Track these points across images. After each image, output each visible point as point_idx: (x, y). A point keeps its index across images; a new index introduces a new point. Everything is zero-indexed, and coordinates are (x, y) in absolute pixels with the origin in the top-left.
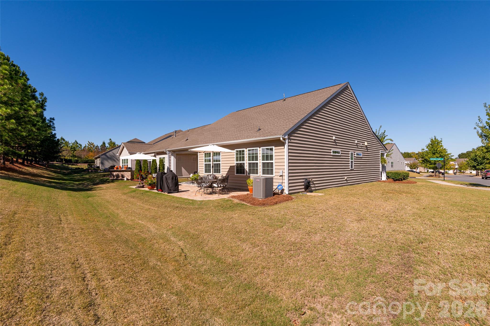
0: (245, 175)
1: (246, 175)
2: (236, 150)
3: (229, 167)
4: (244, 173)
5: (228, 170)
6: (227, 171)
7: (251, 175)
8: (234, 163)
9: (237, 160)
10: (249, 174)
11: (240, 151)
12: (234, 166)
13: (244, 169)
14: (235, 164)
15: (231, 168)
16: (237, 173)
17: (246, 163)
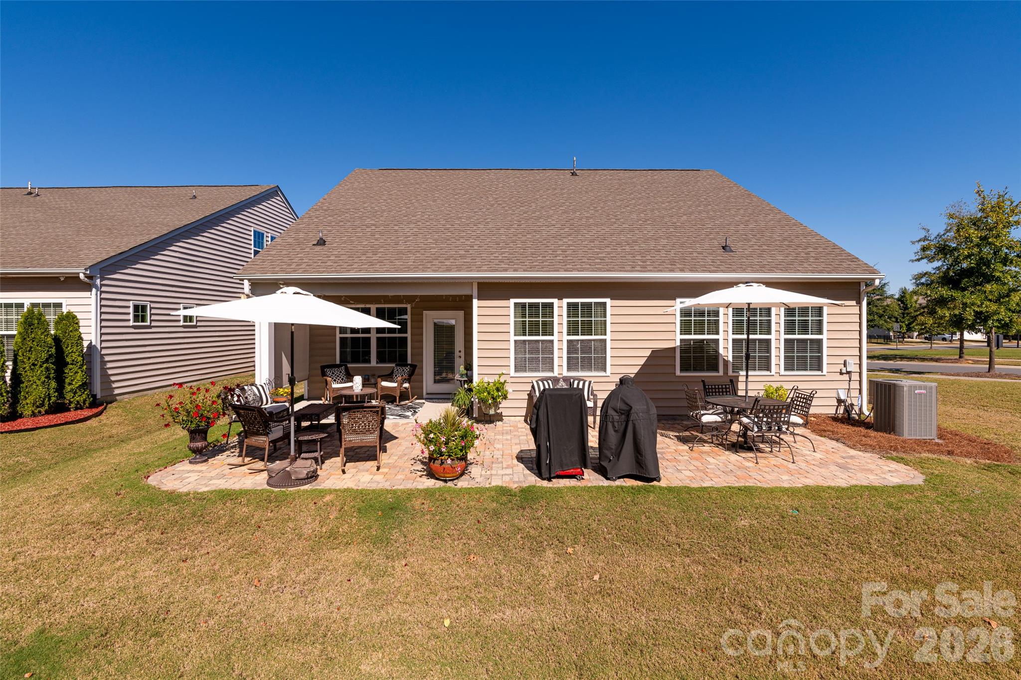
0: (721, 373)
3: (648, 353)
4: (716, 369)
5: (642, 361)
6: (642, 363)
10: (736, 368)
12: (674, 348)
13: (716, 356)
14: (678, 343)
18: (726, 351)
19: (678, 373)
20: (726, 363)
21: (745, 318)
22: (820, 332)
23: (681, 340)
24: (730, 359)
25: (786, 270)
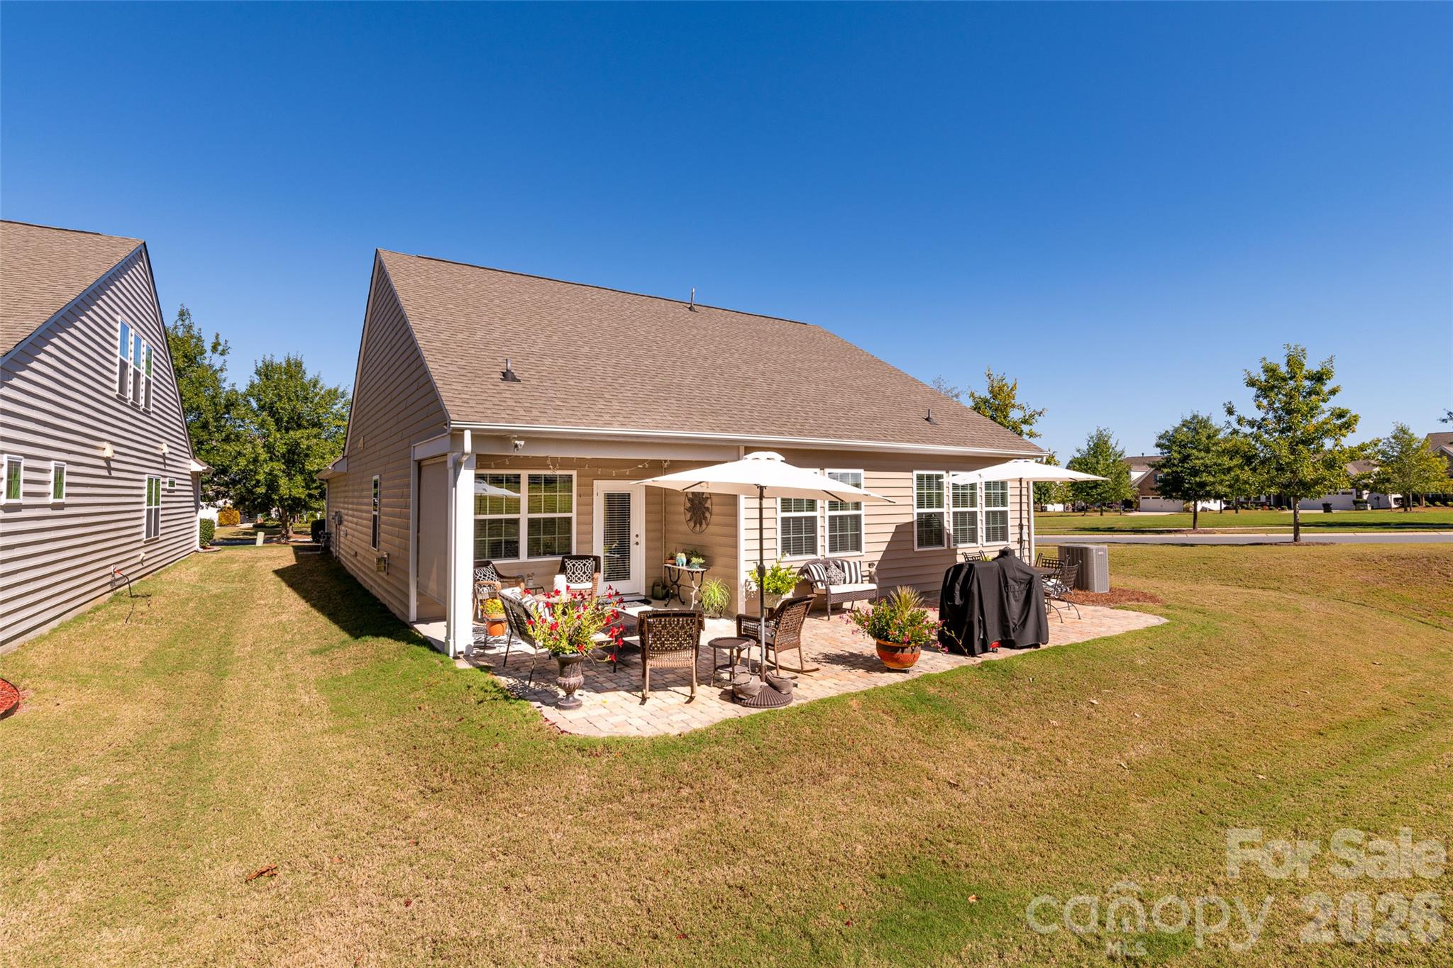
1: (949, 547)
2: (916, 472)
3: (893, 529)
4: (941, 543)
7: (960, 545)
8: (909, 512)
9: (920, 505)
11: (929, 477)
14: (916, 518)
15: (901, 530)
16: (920, 545)
17: (948, 511)
18: (949, 526)
19: (916, 549)
20: (949, 535)
21: (960, 491)
22: (1004, 504)
23: (918, 514)
24: (952, 532)
25: (981, 445)
